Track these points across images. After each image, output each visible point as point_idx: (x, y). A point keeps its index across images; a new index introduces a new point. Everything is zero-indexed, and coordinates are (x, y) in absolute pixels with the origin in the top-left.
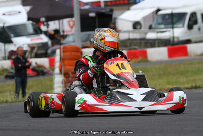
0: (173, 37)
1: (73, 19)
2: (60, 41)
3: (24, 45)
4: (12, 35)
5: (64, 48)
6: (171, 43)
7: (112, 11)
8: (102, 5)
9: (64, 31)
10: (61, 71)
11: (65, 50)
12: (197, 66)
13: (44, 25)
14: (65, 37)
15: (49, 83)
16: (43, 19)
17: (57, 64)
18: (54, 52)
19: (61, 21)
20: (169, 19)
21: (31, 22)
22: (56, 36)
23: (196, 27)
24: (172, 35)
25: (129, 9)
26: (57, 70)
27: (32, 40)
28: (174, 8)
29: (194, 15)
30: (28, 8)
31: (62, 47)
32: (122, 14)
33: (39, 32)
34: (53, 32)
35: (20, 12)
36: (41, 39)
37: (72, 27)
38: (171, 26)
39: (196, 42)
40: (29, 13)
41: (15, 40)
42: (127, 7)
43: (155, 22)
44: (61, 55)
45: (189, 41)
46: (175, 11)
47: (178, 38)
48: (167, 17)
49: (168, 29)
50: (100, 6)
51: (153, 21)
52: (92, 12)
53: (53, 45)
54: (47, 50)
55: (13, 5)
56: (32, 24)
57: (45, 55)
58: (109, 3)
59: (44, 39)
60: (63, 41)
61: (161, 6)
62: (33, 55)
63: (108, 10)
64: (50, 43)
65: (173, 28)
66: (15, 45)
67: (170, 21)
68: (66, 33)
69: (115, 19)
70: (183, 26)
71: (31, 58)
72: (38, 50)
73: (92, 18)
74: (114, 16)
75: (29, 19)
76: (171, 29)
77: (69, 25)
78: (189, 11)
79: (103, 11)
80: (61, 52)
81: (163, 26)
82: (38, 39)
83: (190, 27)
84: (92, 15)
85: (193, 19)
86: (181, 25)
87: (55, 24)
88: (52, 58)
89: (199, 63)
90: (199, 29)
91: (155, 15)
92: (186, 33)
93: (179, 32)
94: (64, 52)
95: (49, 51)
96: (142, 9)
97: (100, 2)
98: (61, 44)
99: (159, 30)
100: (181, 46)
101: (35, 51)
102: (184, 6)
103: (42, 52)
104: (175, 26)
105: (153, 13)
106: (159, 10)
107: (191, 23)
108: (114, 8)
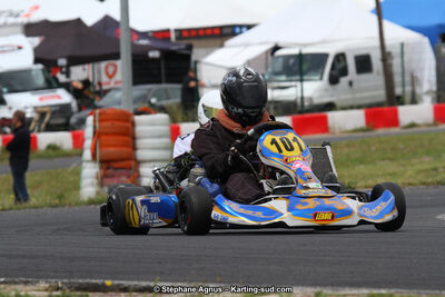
0: (302, 98)
1: (119, 63)
2: (93, 100)
3: (26, 108)
4: (5, 90)
5: (100, 114)
6: (299, 109)
7: (190, 48)
8: (173, 36)
9: (100, 84)
10: (94, 156)
11: (103, 118)
12: (345, 151)
13: (62, 73)
14: (102, 93)
15: (72, 179)
16: (62, 62)
17: (88, 143)
18: (82, 122)
19: (96, 65)
20: (294, 64)
21: (40, 66)
22: (86, 92)
23: (344, 81)
24: (299, 95)
25: (222, 46)
26: (87, 154)
27: (41, 99)
28: (305, 45)
29: (340, 57)
30: (36, 41)
31: (97, 111)
32: (208, 54)
33: (55, 84)
34: (80, 86)
35: (20, 48)
36: (59, 97)
37: (110, 77)
38: (298, 77)
39: (344, 108)
40: (36, 50)
41: (9, 98)
42: (218, 41)
43: (270, 70)
44: (95, 127)
45: (330, 106)
46: (306, 51)
47: (311, 99)
48: (292, 61)
49: (293, 83)
50: (169, 38)
51: (267, 67)
52: (154, 49)
53: (80, 108)
54: (68, 118)
55: (7, 35)
56: (43, 70)
57: (66, 127)
58: (185, 34)
59: (64, 97)
60: (98, 102)
61: (281, 41)
62: (43, 126)
63: (183, 47)
64: (74, 105)
65: (302, 81)
66: (10, 108)
67: (296, 68)
68: (104, 87)
69: (196, 63)
70: (321, 79)
71: (39, 131)
72: (51, 118)
73: (154, 60)
74: (194, 58)
75: (37, 61)
76: (299, 84)
77: (107, 73)
78: (332, 50)
79: (174, 48)
80: (95, 121)
81: (283, 78)
82: (53, 97)
83: (334, 80)
84: (154, 54)
85: (339, 66)
86: (317, 77)
87: (84, 70)
88: (77, 132)
89: (348, 146)
90: (351, 83)
91: (270, 58)
92: (326, 90)
93: (313, 89)
94: (100, 121)
95: (73, 120)
96: (247, 45)
97: (168, 31)
98: (96, 107)
99: (276, 84)
100: (317, 114)
101: (47, 119)
102: (323, 42)
103: (61, 121)
104: (305, 77)
105: (266, 52)
106: (276, 48)
107: (335, 73)
108: (195, 42)
